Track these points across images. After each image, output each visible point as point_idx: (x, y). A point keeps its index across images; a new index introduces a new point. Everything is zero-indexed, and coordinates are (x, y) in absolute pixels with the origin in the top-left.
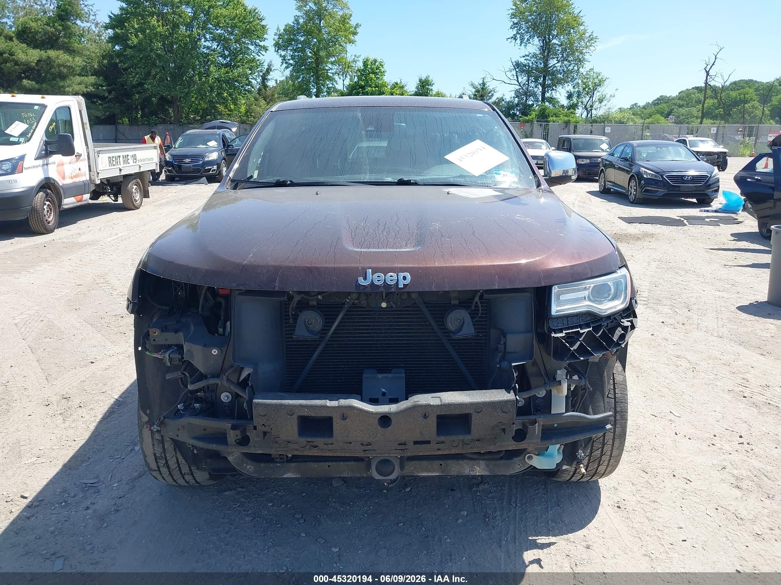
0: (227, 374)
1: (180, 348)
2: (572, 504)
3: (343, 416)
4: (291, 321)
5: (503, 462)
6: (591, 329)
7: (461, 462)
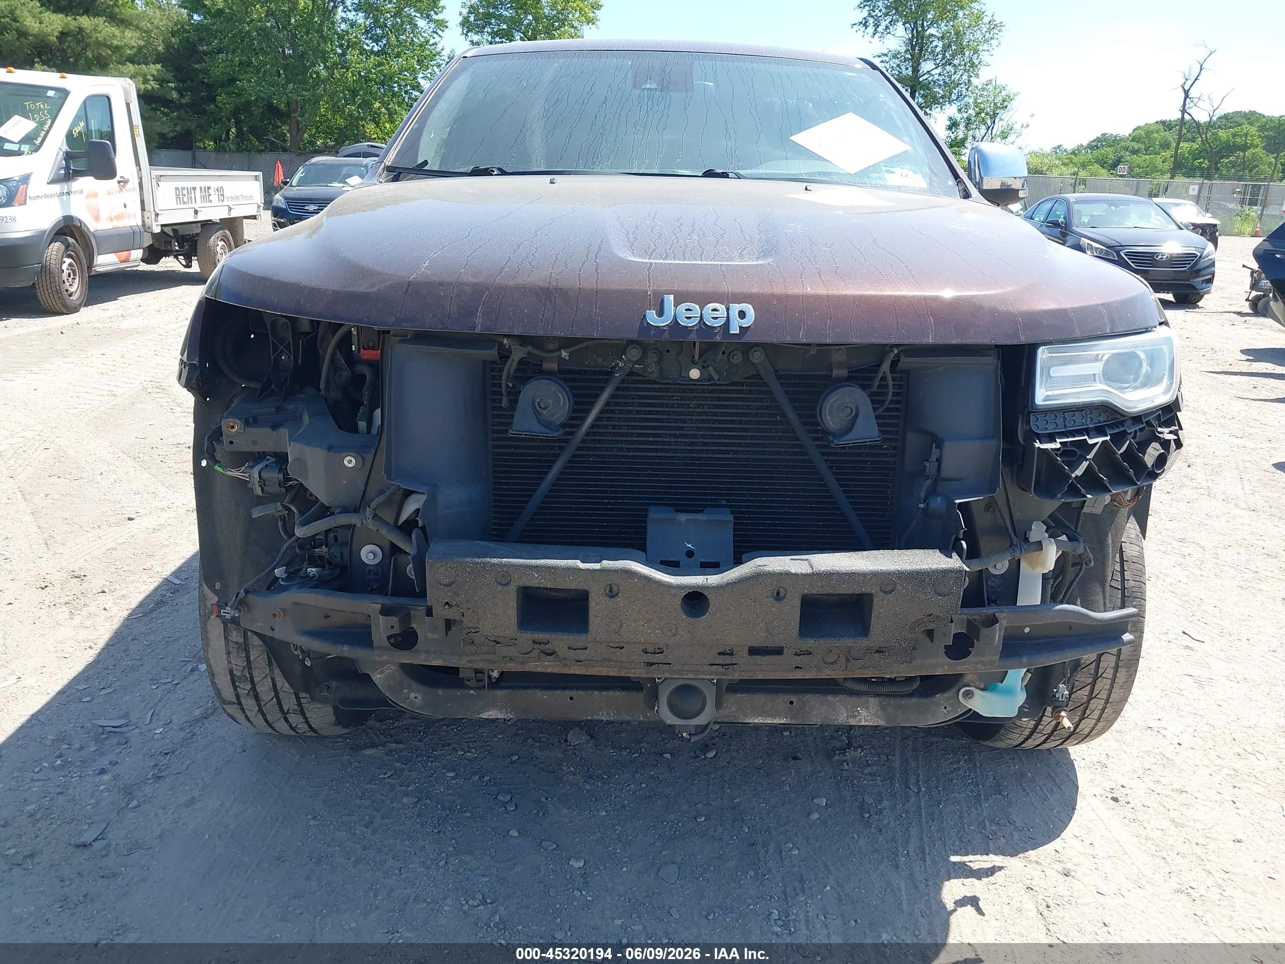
0: (374, 504)
1: (281, 459)
2: (1024, 790)
3: (611, 591)
4: (505, 403)
5: (914, 700)
6: (1108, 438)
7: (830, 698)
